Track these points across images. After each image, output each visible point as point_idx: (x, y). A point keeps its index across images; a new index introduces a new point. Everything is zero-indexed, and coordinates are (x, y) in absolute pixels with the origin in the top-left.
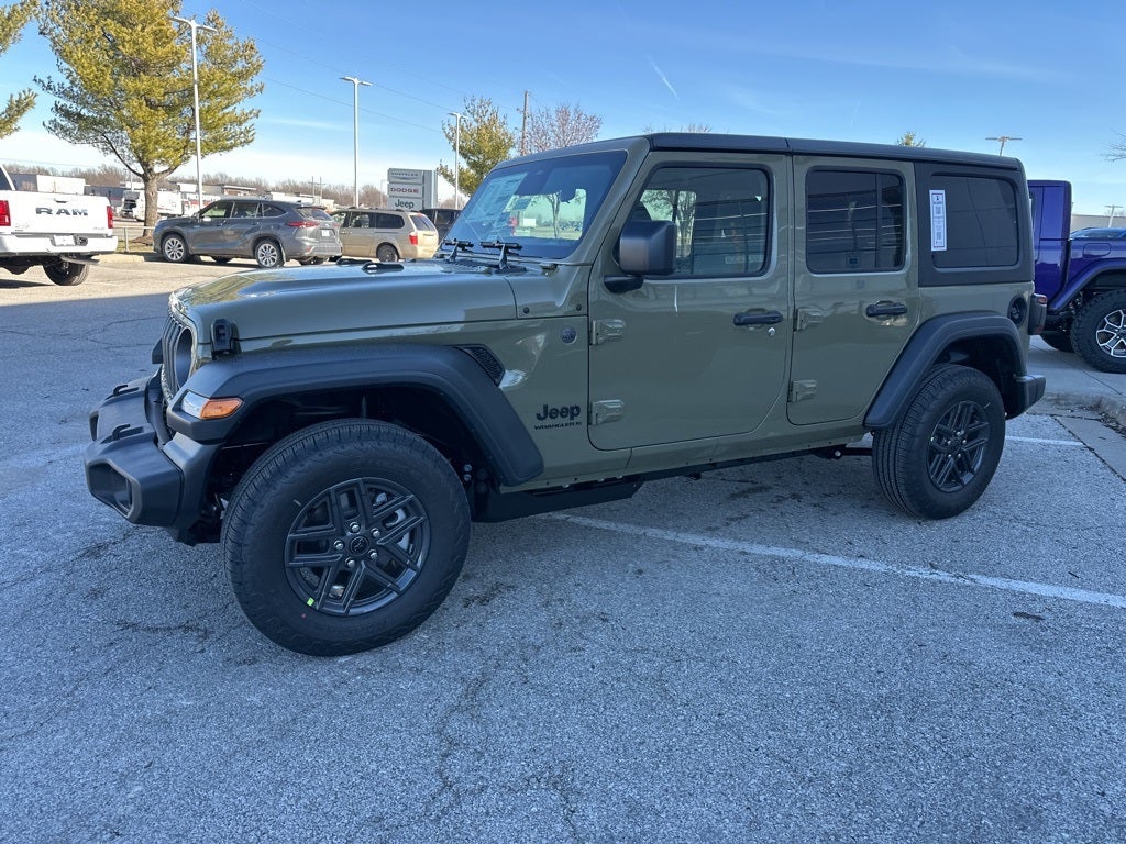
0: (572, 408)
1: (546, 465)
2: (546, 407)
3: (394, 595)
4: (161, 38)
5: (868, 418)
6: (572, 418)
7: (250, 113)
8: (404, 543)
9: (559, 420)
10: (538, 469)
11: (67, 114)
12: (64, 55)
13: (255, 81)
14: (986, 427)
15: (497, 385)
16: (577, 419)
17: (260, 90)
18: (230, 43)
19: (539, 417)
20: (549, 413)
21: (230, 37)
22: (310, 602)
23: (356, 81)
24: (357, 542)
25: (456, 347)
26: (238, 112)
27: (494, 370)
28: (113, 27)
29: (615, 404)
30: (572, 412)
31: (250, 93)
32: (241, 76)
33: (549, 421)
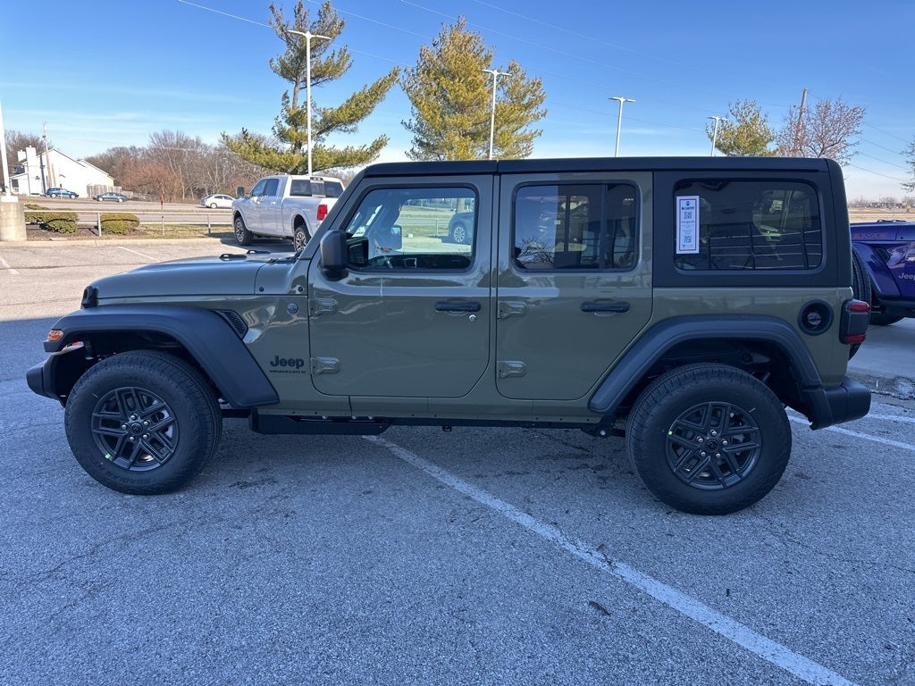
0: (298, 361)
1: (280, 398)
2: (277, 358)
3: (159, 465)
4: (472, 86)
5: (592, 401)
6: (298, 367)
7: (535, 133)
8: (170, 433)
9: (287, 368)
10: (275, 400)
11: (421, 144)
12: (415, 103)
13: (541, 108)
14: (755, 431)
15: (241, 340)
16: (301, 369)
17: (544, 115)
18: (523, 82)
19: (272, 363)
20: (279, 362)
21: (522, 78)
22: (108, 456)
23: (622, 100)
24: (134, 426)
25: (213, 312)
26: (527, 133)
27: (241, 329)
28: (444, 81)
29: (331, 361)
30: (298, 363)
31: (536, 117)
32: (528, 106)
33: (279, 367)
